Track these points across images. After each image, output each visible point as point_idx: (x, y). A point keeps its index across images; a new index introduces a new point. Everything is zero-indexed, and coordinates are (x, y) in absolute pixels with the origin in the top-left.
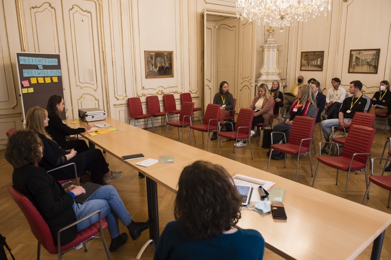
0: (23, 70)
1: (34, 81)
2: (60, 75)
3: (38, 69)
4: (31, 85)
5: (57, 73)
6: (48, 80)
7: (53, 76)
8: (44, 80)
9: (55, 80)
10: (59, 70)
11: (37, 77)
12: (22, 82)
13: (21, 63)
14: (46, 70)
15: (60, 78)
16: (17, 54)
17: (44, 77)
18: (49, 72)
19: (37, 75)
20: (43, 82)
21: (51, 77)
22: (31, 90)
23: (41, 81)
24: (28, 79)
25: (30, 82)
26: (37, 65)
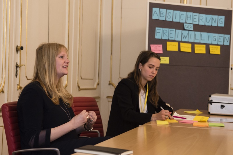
0: (157, 28)
1: (172, 47)
2: (227, 44)
3: (184, 29)
4: (166, 53)
5: (222, 40)
6: (200, 50)
7: (212, 44)
8: (193, 48)
9: (216, 50)
10: (227, 36)
11: (179, 42)
12: (151, 46)
13: (155, 17)
14: (198, 33)
15: (226, 49)
16: (150, 4)
17: (193, 44)
18: (205, 37)
19: (179, 39)
20: (189, 50)
21: (208, 46)
22: (165, 60)
23: (186, 48)
24: (163, 42)
25: (165, 48)
26: (182, 24)
